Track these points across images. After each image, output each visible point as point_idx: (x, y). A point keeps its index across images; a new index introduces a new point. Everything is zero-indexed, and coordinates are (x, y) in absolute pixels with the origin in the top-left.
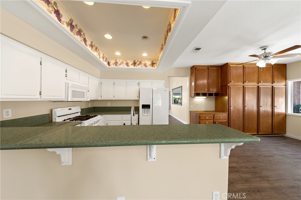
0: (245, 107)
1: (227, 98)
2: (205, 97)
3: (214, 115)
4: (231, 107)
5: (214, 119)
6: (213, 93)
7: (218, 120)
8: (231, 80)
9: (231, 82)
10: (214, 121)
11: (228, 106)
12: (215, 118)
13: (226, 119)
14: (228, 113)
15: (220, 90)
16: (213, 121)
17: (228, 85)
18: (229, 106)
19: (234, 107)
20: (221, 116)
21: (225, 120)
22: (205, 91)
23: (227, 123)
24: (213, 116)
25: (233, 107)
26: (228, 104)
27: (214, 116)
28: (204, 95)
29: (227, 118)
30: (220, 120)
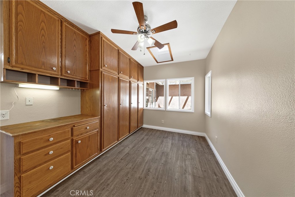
0: (120, 104)
1: (98, 92)
2: (57, 88)
3: (74, 126)
4: (104, 106)
5: (72, 135)
6: (75, 81)
7: (81, 134)
8: (105, 64)
9: (104, 66)
10: (72, 140)
11: (100, 105)
12: (75, 133)
13: (98, 128)
14: (100, 117)
15: (87, 76)
16: (69, 141)
17: (100, 69)
18: (102, 105)
19: (109, 107)
20: (88, 126)
21: (96, 129)
22: (53, 72)
23: (99, 134)
24: (70, 129)
25: (107, 106)
26: (100, 102)
27: (72, 129)
28: (53, 81)
29: (98, 125)
30: (87, 132)
